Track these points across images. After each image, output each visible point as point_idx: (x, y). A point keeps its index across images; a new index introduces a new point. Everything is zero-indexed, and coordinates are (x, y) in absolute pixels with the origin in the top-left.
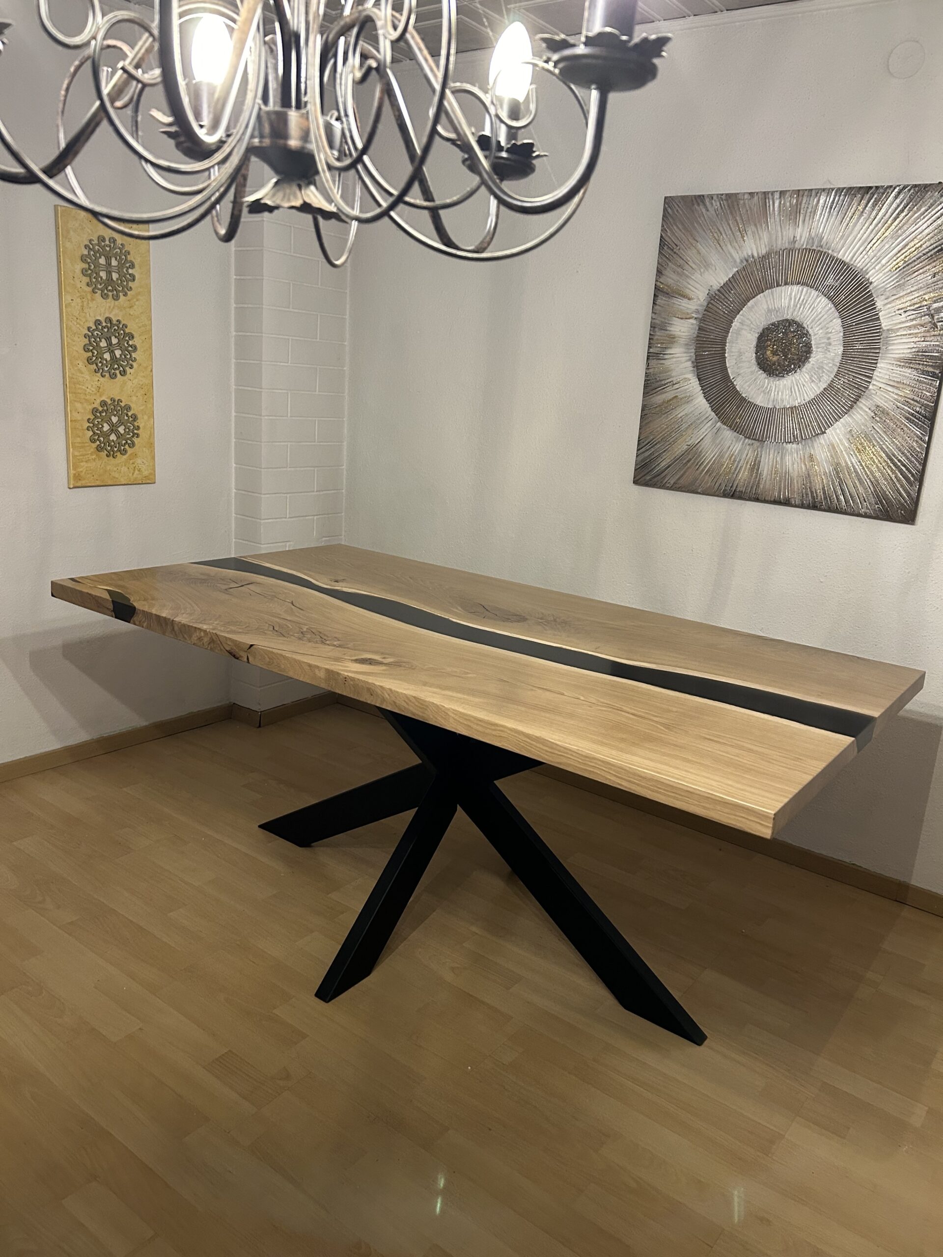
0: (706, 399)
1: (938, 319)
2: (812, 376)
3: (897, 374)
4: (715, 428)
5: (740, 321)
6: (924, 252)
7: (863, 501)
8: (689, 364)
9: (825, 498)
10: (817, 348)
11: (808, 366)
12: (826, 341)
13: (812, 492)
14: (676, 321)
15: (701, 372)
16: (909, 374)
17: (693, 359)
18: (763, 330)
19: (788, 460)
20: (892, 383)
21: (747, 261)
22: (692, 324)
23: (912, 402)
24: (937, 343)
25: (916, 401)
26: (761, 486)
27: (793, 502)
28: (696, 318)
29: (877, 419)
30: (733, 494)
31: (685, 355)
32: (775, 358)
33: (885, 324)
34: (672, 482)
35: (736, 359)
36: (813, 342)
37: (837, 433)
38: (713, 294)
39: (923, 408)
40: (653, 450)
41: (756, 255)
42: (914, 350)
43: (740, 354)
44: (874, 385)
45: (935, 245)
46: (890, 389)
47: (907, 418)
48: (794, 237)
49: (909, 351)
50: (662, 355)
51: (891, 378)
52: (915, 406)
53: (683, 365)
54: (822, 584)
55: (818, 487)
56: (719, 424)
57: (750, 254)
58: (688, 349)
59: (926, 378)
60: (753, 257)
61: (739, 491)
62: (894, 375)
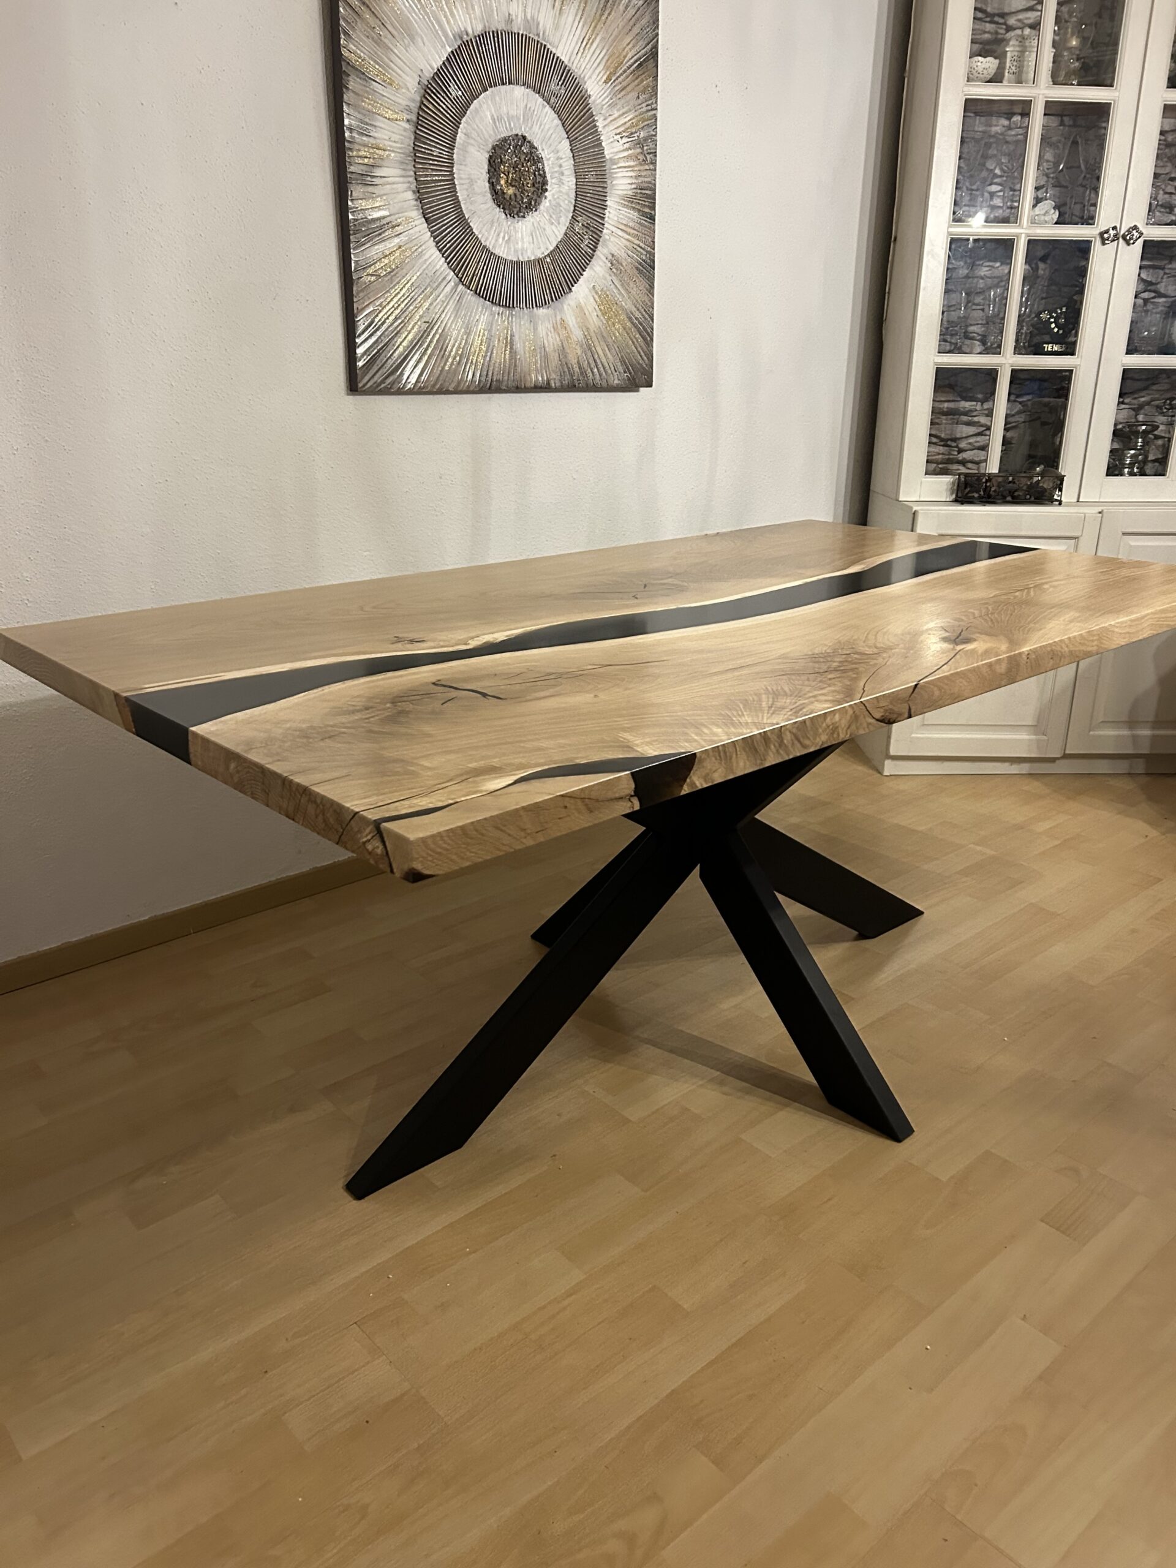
0: (440, 251)
1: (647, 150)
2: (551, 216)
3: (623, 215)
4: (457, 293)
5: (464, 131)
6: (627, 65)
7: (614, 372)
8: (410, 195)
9: (582, 373)
10: (552, 178)
11: (545, 204)
12: (557, 169)
13: (568, 368)
14: (380, 122)
15: (428, 208)
16: (634, 215)
17: (413, 186)
18: (494, 148)
19: (542, 330)
20: (623, 227)
21: (461, 38)
22: (405, 130)
23: (639, 249)
24: (649, 179)
25: (641, 248)
26: (519, 370)
27: (553, 385)
28: (408, 121)
29: (614, 270)
30: (490, 387)
31: (401, 179)
32: (511, 191)
33: (608, 153)
34: (414, 381)
35: (467, 190)
36: (547, 169)
37: (581, 291)
38: (426, 83)
39: (648, 256)
40: (379, 333)
41: (470, 31)
42: (633, 186)
43: (472, 182)
44: (607, 229)
45: (635, 58)
46: (620, 233)
47: (637, 268)
48: (509, 14)
49: (630, 187)
50: (369, 178)
51: (620, 220)
52: (642, 254)
53: (402, 195)
54: (575, 481)
55: (573, 361)
56: (461, 287)
57: (463, 29)
58: (404, 170)
59: (646, 221)
60: (467, 34)
61: (496, 380)
62: (621, 216)
